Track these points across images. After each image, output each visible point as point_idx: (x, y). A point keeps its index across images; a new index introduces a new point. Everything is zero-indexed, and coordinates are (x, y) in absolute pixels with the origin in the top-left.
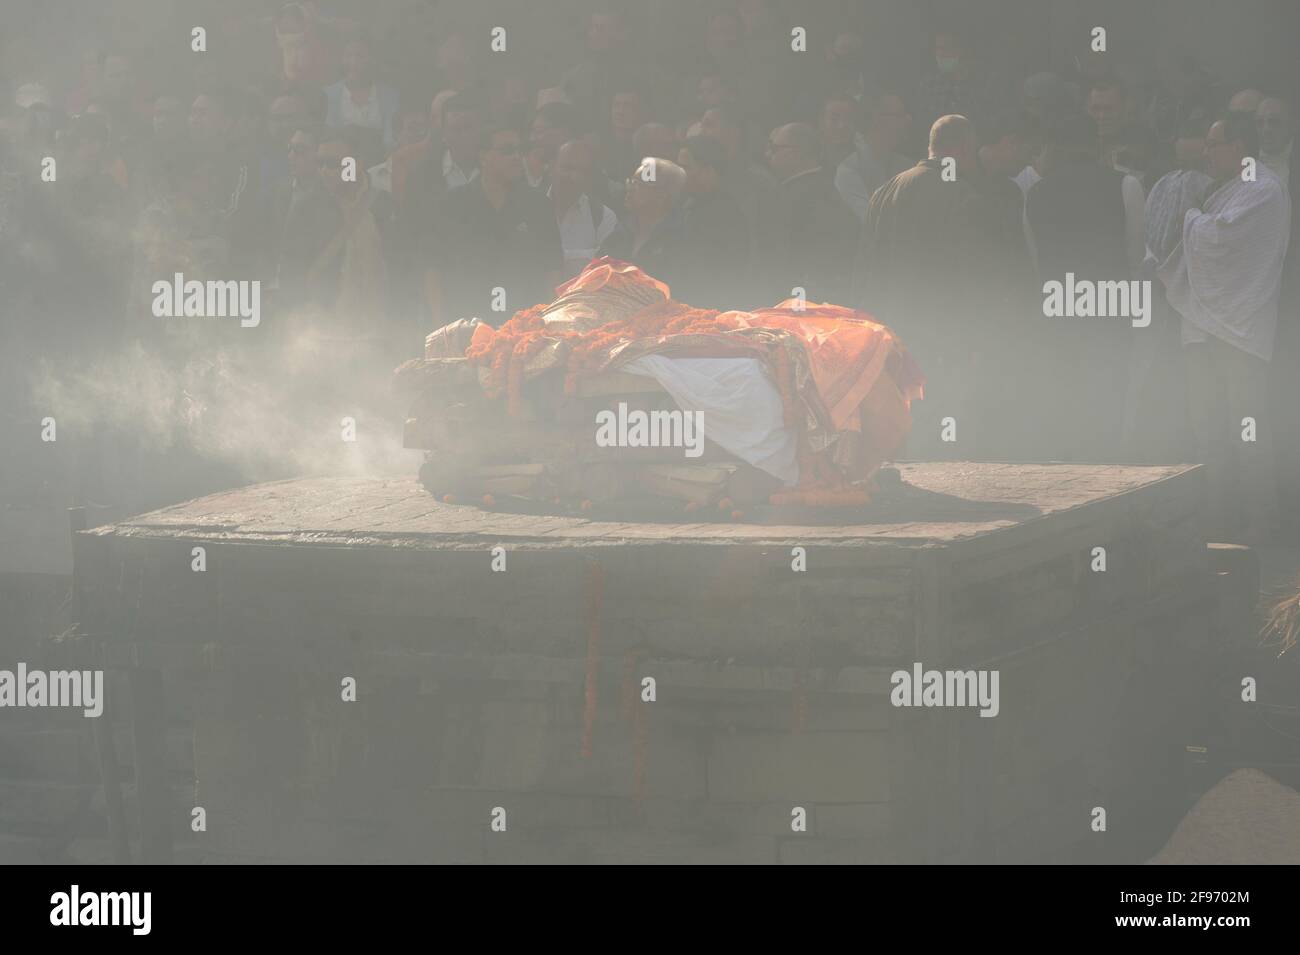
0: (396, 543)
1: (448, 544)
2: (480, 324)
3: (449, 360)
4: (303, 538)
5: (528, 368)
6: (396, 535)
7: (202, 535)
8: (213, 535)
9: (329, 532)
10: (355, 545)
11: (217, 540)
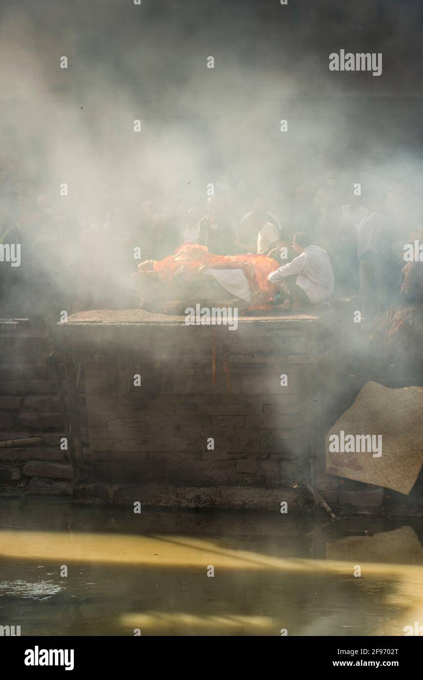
0: (152, 324)
1: (168, 325)
2: (155, 262)
3: (148, 272)
4: (122, 324)
5: (174, 273)
6: (151, 322)
7: (92, 324)
8: (95, 324)
9: (131, 322)
10: (140, 326)
11: (97, 325)
